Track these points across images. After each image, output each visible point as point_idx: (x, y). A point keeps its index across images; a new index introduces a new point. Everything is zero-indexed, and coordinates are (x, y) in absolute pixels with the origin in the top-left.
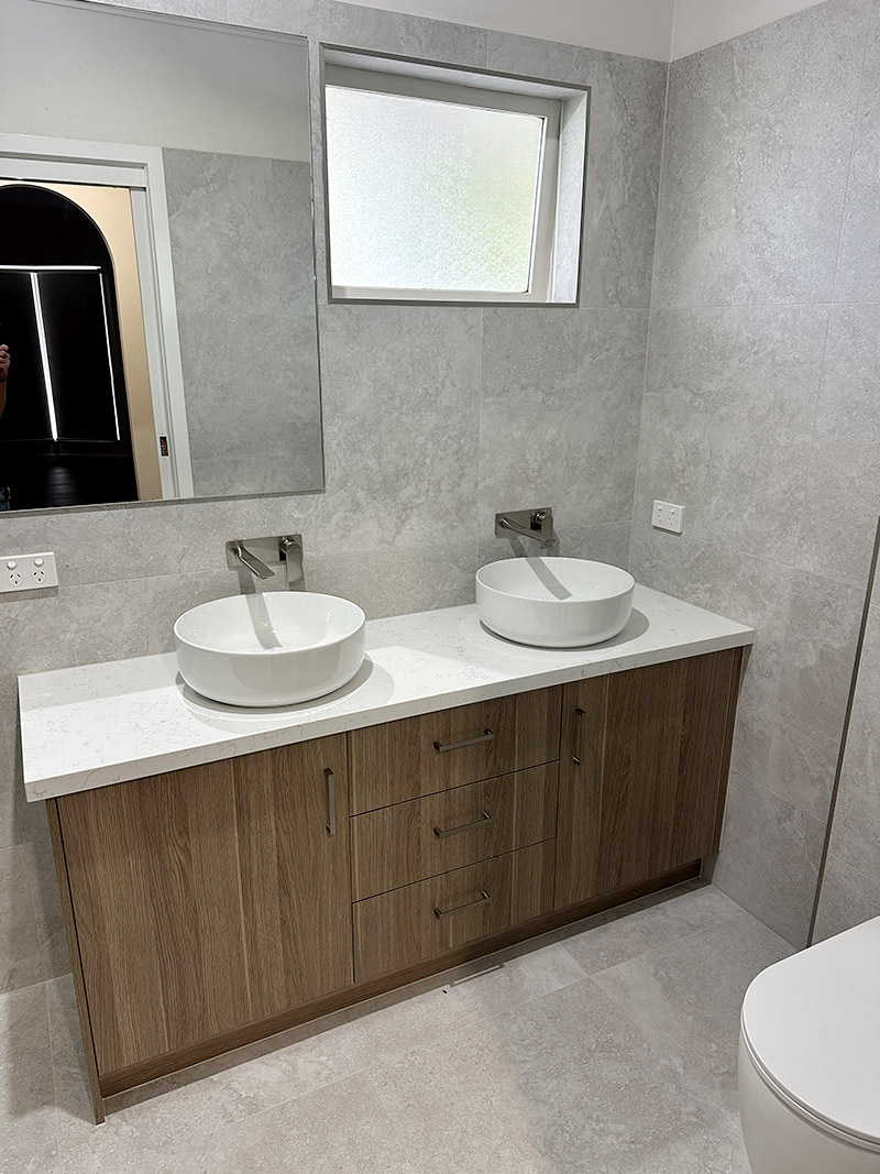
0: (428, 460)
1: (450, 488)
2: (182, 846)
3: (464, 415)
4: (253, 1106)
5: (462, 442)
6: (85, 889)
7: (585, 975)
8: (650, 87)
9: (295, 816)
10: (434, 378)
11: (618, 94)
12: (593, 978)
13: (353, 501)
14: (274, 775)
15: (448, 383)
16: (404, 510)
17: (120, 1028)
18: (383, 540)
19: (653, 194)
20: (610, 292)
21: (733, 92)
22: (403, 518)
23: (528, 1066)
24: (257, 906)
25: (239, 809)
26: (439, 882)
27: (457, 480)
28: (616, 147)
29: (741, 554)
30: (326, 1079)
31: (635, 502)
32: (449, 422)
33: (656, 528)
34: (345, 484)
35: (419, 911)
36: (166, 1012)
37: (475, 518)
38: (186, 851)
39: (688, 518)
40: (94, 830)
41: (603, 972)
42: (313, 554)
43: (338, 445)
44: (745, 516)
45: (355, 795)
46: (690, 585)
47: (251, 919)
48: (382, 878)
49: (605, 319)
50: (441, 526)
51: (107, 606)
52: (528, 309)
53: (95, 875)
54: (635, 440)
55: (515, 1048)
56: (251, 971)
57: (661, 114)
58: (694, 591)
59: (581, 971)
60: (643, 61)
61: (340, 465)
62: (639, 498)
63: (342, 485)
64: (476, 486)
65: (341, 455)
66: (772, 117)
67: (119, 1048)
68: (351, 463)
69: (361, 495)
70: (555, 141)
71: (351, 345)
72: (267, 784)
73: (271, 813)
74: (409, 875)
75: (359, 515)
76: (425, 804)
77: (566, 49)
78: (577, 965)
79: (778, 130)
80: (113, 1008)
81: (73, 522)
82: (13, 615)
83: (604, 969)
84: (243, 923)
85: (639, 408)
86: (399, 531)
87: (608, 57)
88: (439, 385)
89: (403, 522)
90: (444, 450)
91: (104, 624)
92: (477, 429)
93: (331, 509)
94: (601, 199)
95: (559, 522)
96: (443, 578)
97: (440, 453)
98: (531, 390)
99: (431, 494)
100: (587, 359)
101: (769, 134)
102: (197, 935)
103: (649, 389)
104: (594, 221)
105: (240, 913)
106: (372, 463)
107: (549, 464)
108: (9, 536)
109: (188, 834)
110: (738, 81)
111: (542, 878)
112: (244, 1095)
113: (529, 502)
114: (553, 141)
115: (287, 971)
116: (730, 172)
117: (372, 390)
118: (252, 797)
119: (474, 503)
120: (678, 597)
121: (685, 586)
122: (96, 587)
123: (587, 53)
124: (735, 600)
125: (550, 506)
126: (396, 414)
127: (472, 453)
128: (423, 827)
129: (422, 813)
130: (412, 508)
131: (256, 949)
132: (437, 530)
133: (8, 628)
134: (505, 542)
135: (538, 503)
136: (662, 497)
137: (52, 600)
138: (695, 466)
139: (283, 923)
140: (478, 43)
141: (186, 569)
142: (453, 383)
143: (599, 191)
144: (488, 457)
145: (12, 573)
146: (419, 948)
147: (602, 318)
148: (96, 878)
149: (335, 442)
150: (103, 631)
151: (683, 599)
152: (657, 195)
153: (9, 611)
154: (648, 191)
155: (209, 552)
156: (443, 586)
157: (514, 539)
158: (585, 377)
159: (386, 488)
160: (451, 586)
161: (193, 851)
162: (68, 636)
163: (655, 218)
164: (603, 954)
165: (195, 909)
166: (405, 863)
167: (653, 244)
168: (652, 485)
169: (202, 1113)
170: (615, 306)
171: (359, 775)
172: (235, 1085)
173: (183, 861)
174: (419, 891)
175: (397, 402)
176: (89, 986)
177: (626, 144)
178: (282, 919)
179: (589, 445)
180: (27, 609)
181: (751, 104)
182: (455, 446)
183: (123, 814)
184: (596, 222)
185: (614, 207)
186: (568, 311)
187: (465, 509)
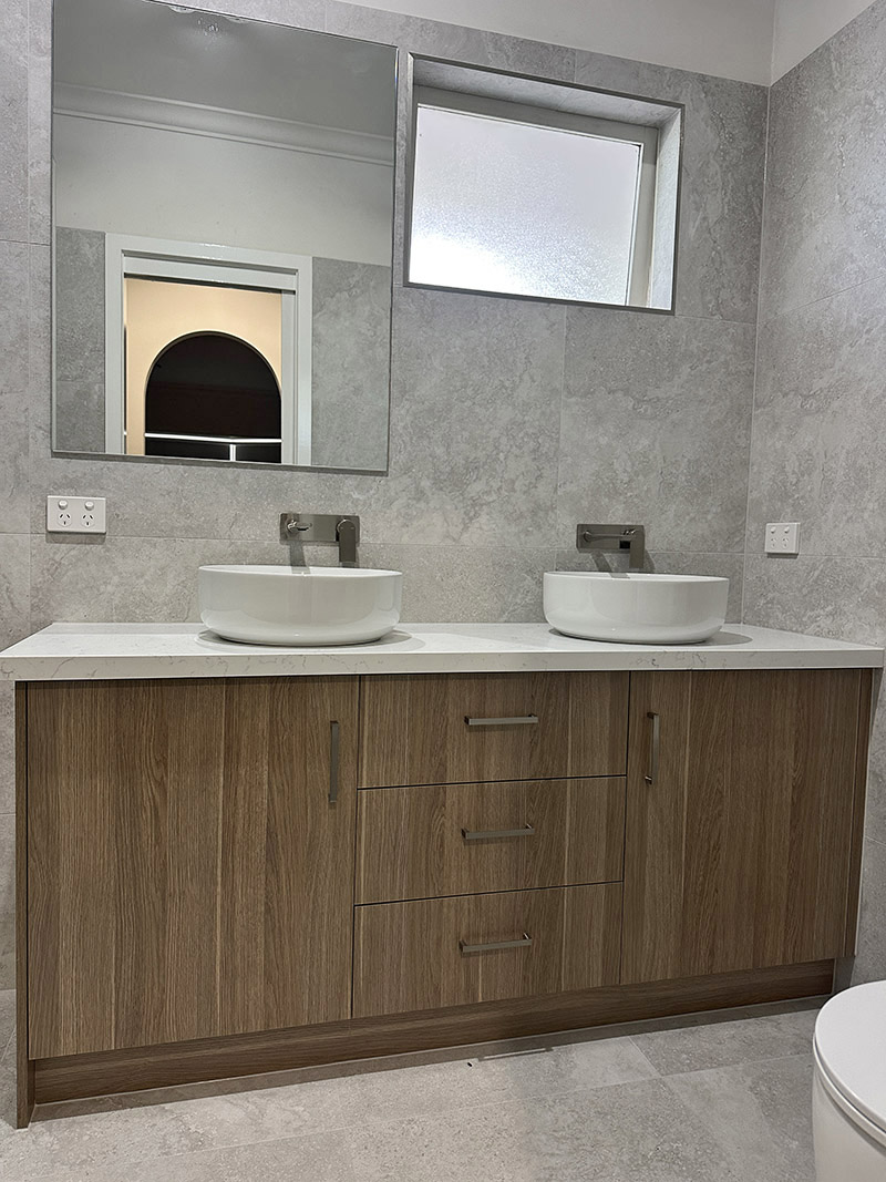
0: (502, 456)
1: (525, 489)
2: (158, 779)
3: (543, 413)
4: (198, 1143)
5: (540, 440)
6: (44, 808)
7: (656, 1075)
8: (749, 109)
9: (292, 771)
10: (511, 371)
11: (714, 113)
12: (666, 1079)
13: (417, 488)
14: (272, 714)
15: (526, 377)
16: (473, 506)
17: (61, 1000)
18: (447, 536)
19: (757, 211)
20: (710, 302)
21: (832, 87)
22: (472, 514)
23: (553, 1162)
24: (239, 878)
25: (228, 748)
26: (466, 905)
27: (534, 481)
28: (712, 161)
29: (864, 561)
30: (295, 1130)
31: (747, 533)
32: (526, 418)
33: (771, 555)
34: (409, 469)
35: (439, 939)
36: (117, 993)
37: (553, 526)
38: (161, 784)
39: (804, 535)
40: (63, 735)
41: (681, 1075)
42: (371, 540)
43: (405, 428)
44: (866, 515)
45: (365, 761)
46: (809, 613)
47: (230, 896)
48: (394, 880)
49: (704, 331)
50: (514, 529)
51: (152, 562)
52: (617, 312)
53: (57, 792)
54: (746, 464)
55: (543, 1137)
56: (224, 964)
57: (762, 134)
58: (814, 620)
59: (652, 1070)
60: (741, 84)
61: (405, 447)
62: (752, 527)
63: (407, 470)
64: (556, 490)
65: (407, 439)
66: (871, 94)
67: (56, 1028)
68: (418, 449)
69: (426, 484)
70: (653, 166)
71: (424, 329)
72: (263, 725)
73: (265, 762)
74: (427, 885)
75: (422, 505)
76: (452, 794)
77: (657, 70)
78: (647, 1062)
79: (878, 103)
80: (56, 970)
81: (129, 471)
82: (57, 558)
83: (683, 1072)
84: (219, 898)
85: (748, 428)
86: (466, 528)
87: (703, 78)
88: (517, 379)
89: (471, 519)
90: (520, 448)
91: (146, 582)
92: (558, 429)
93: (393, 494)
94: (697, 210)
95: (653, 543)
96: (515, 588)
97: (517, 452)
98: (619, 394)
99: (504, 493)
100: (685, 369)
101: (869, 110)
102: (164, 900)
103: (758, 407)
104: (691, 231)
105: (216, 884)
106: (440, 451)
107: (641, 477)
108: (66, 477)
109: (166, 767)
110: (836, 74)
111: (604, 932)
112: (193, 1129)
113: (616, 515)
114: (649, 167)
115: (268, 977)
116: (832, 162)
117: (444, 375)
118: (244, 737)
119: (553, 508)
120: (797, 631)
121: (804, 616)
122: (143, 541)
123: (679, 74)
124: (860, 619)
125: (642, 523)
126: (468, 403)
127: (551, 455)
128: (448, 824)
129: (448, 803)
130: (482, 505)
131: (232, 936)
132: (508, 533)
133: (51, 571)
134: (588, 557)
135: (628, 519)
136: (775, 518)
137: (97, 548)
138: (809, 475)
139: (268, 910)
140: (565, 60)
141: (235, 536)
142: (532, 378)
143: (695, 202)
144: (569, 460)
145: (62, 512)
146: (437, 991)
147: (701, 329)
148: (57, 797)
149: (402, 424)
150: (144, 589)
151: (802, 633)
152: (761, 210)
153: (55, 553)
154: (751, 206)
155: (261, 521)
156: (515, 596)
157: (599, 555)
158: (682, 387)
159: (453, 480)
160: (524, 598)
161: (170, 788)
162: (109, 588)
163: (760, 233)
164: (685, 1056)
165: (164, 864)
166: (423, 867)
167: (758, 259)
168: (764, 509)
169: (138, 1139)
170: (716, 317)
171: (372, 738)
172: (187, 1118)
173: (158, 798)
174: (440, 911)
175: (470, 392)
176: (32, 934)
177: (724, 159)
178: (266, 904)
179: (689, 461)
180: (72, 553)
181: (850, 90)
182: (532, 445)
183: (96, 724)
184: (692, 231)
185: (712, 219)
186: (663, 318)
187: (541, 514)
